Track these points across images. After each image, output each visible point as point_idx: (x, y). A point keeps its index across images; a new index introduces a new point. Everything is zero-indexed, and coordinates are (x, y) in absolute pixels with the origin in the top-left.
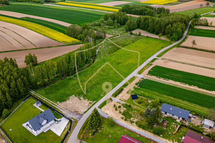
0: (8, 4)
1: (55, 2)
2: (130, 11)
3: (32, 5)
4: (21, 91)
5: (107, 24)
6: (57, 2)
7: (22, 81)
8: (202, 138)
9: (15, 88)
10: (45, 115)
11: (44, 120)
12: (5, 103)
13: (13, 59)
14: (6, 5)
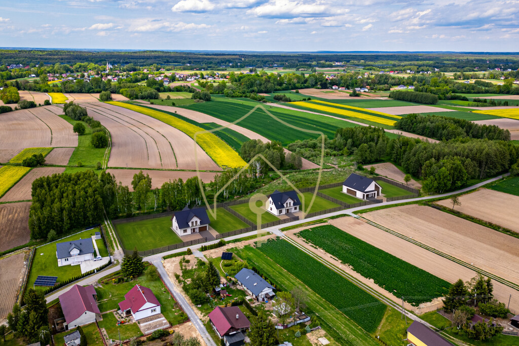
0: (208, 100)
1: (290, 101)
2: (413, 127)
3: (244, 104)
4: (89, 214)
5: (329, 145)
6: (294, 101)
7: (94, 202)
8: (237, 318)
9: (80, 209)
10: (81, 244)
11: (75, 249)
12: (58, 223)
13: (111, 175)
14: (205, 101)
